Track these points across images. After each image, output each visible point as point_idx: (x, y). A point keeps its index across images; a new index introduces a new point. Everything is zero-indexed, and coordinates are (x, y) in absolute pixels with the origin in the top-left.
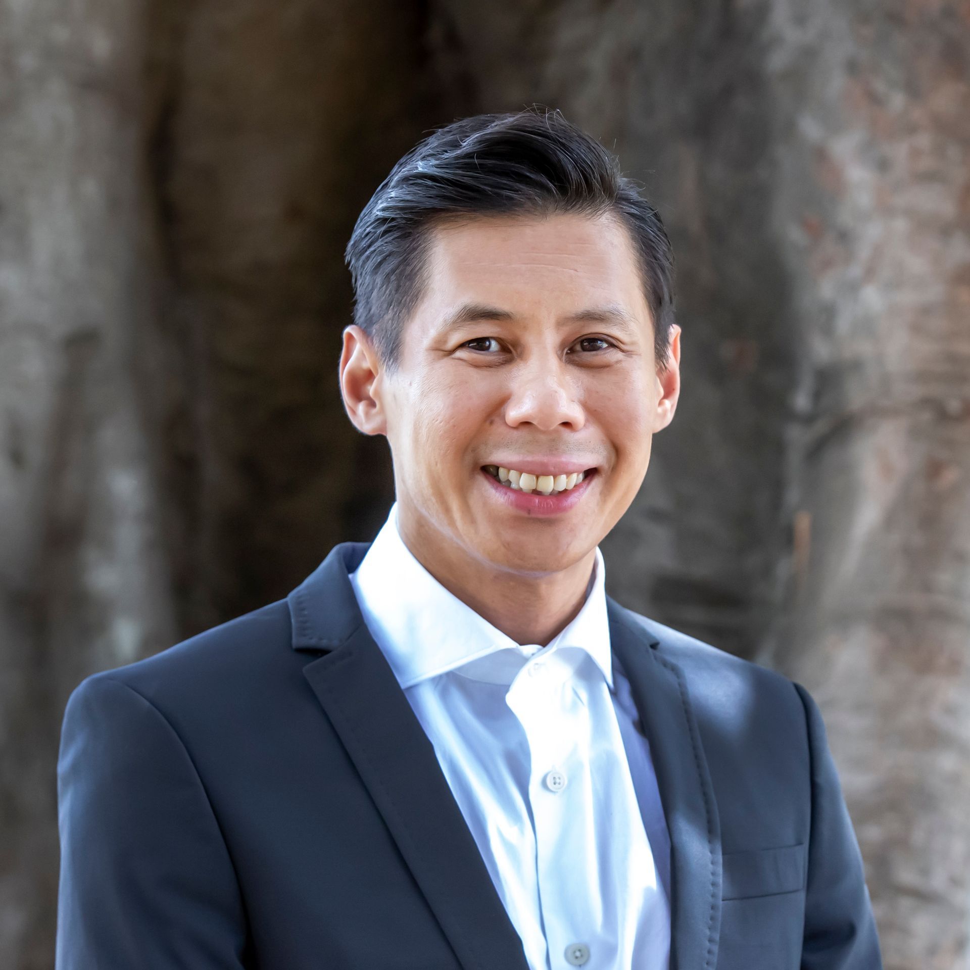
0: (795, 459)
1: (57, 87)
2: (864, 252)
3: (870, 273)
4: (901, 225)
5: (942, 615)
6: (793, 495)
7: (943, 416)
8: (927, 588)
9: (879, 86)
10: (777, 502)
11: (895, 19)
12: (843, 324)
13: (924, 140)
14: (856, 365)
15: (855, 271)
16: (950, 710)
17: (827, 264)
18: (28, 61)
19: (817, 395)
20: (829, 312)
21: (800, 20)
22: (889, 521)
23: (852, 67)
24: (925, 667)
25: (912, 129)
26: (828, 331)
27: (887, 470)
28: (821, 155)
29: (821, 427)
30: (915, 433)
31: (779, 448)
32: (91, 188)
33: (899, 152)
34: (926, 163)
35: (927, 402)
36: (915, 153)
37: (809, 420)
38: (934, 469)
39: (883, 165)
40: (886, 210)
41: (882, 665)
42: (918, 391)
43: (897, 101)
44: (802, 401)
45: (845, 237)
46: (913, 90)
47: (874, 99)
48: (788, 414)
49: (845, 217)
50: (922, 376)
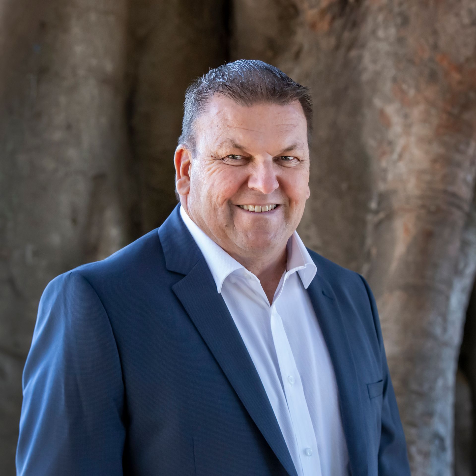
0: (370, 228)
1: (92, 82)
2: (398, 149)
3: (401, 157)
4: (413, 139)
6: (369, 241)
7: (430, 212)
9: (405, 87)
10: (362, 243)
11: (411, 62)
12: (390, 176)
13: (422, 107)
14: (394, 192)
15: (395, 156)
17: (384, 153)
18: (81, 72)
19: (379, 203)
20: (385, 171)
21: (375, 61)
22: (408, 251)
23: (395, 80)
26: (384, 179)
27: (407, 231)
28: (382, 113)
29: (382, 215)
31: (364, 223)
32: (104, 120)
33: (414, 112)
37: (376, 212)
39: (406, 116)
43: (412, 93)
44: (373, 205)
45: (390, 143)
46: (418, 89)
47: (403, 92)
48: (368, 210)
49: (390, 136)
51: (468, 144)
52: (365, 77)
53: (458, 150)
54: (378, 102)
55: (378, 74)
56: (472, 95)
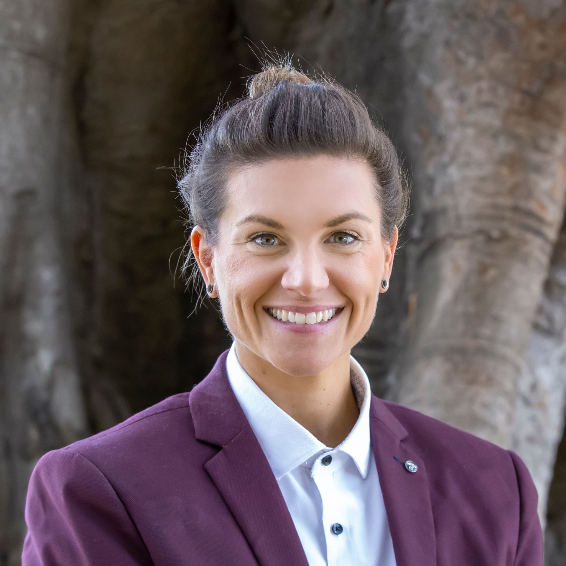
0: (411, 264)
2: (450, 147)
3: (453, 158)
4: (470, 132)
5: (483, 352)
6: (410, 285)
7: (489, 239)
8: (476, 336)
9: (461, 54)
11: (471, 16)
12: (438, 188)
13: (484, 85)
14: (443, 211)
15: (446, 158)
16: (486, 406)
17: (431, 155)
19: (423, 228)
20: (431, 180)
21: (421, 19)
22: (456, 299)
23: (448, 44)
24: (472, 382)
25: (479, 78)
26: (430, 192)
27: (457, 269)
28: (430, 93)
29: (424, 246)
30: (473, 248)
33: (471, 91)
34: (485, 97)
35: (480, 232)
36: (480, 91)
37: (419, 242)
38: (483, 269)
39: (462, 99)
40: (464, 124)
41: (448, 380)
42: (476, 225)
43: (471, 62)
44: (415, 232)
45: (441, 139)
46: (480, 57)
47: (459, 62)
49: (441, 128)
50: (478, 217)
51: (553, 139)
52: (408, 41)
53: (537, 148)
54: (424, 78)
55: (425, 36)
56: (560, 64)
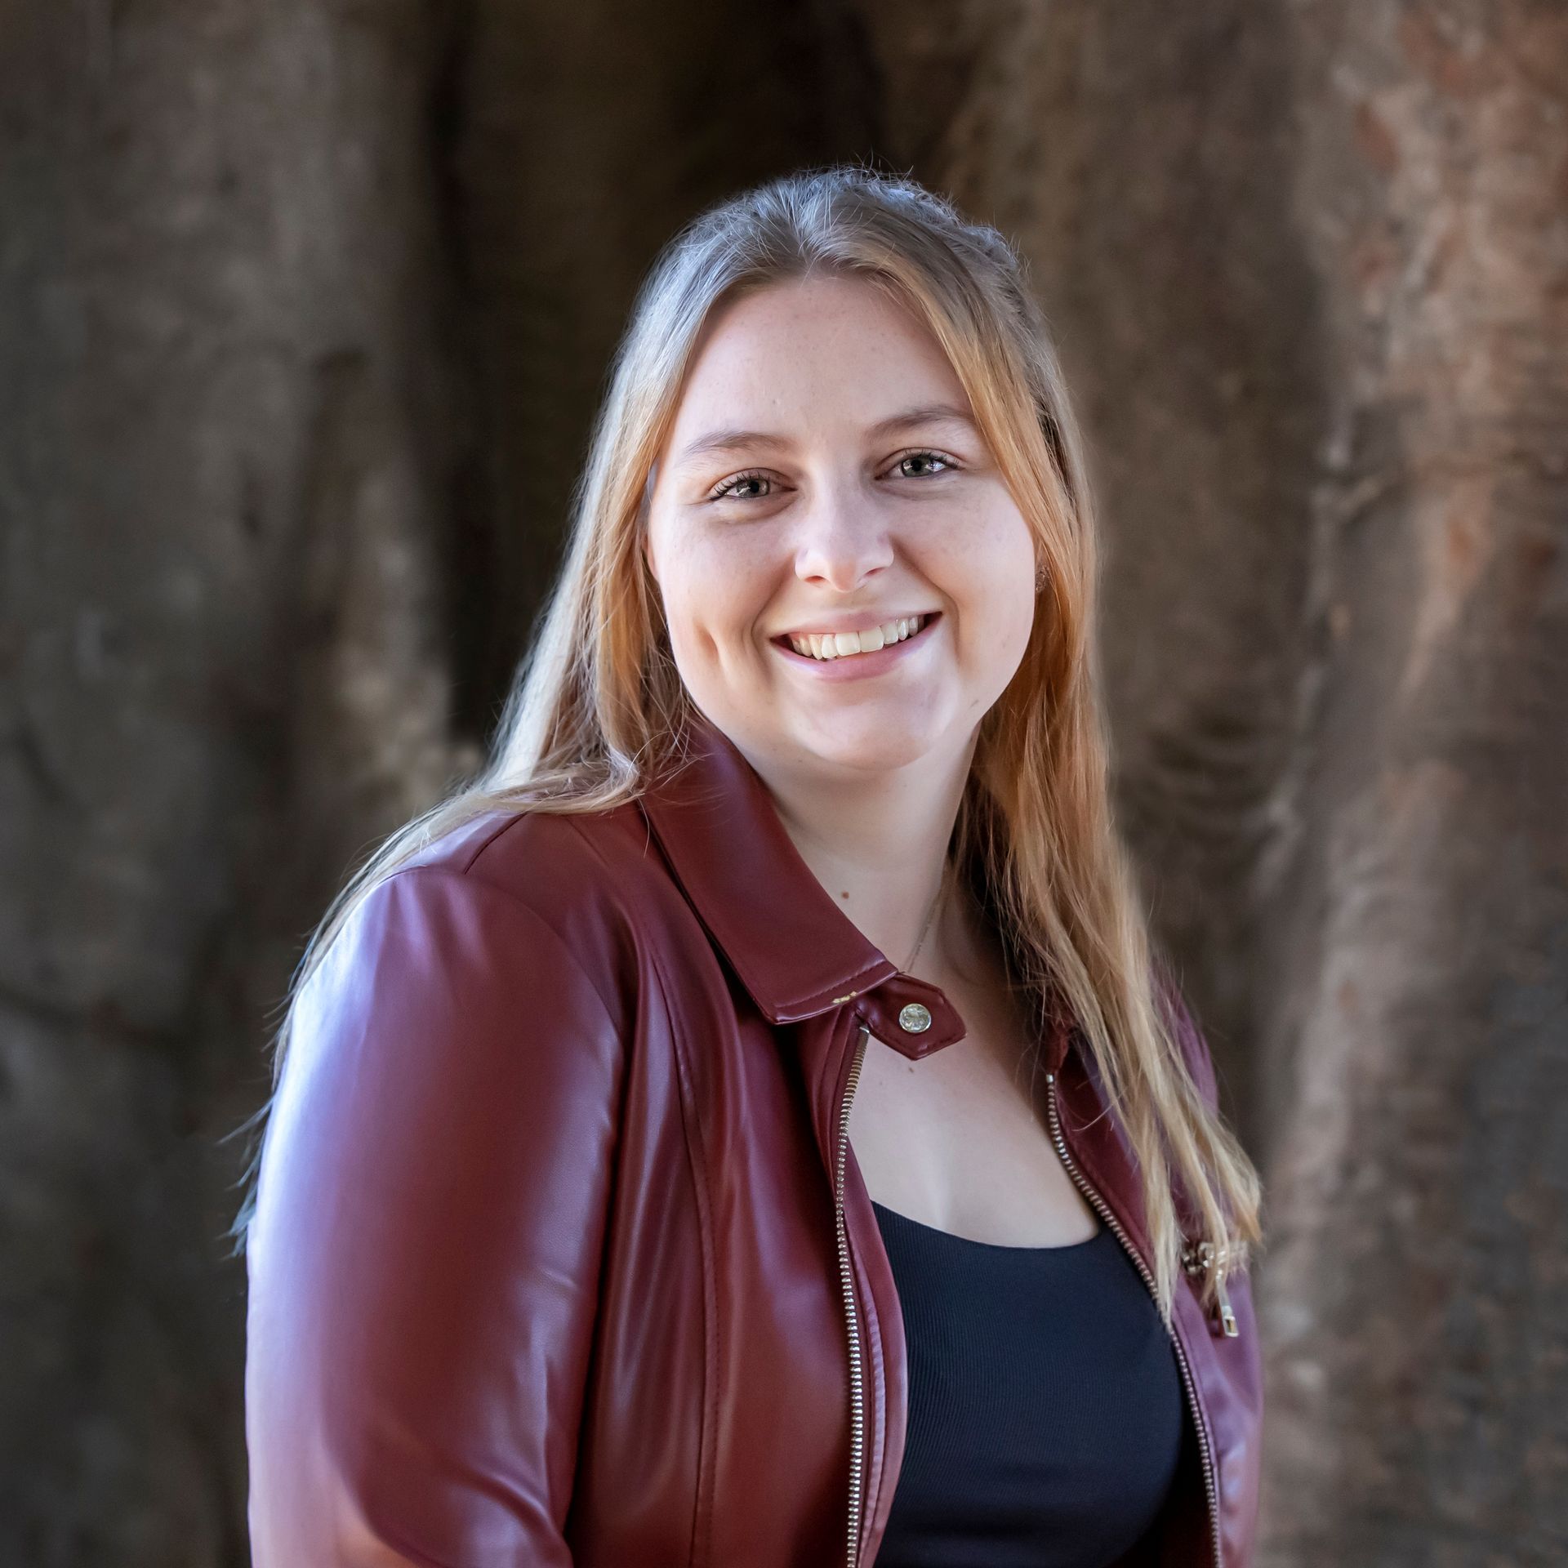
0: (1324, 536)
3: (1436, 278)
4: (1479, 212)
6: (1322, 583)
9: (1446, 24)
10: (1297, 593)
12: (1397, 349)
13: (1510, 97)
14: (1415, 403)
15: (1415, 275)
17: (1372, 266)
19: (1358, 446)
20: (1378, 328)
22: (1467, 618)
26: (1376, 361)
27: (1460, 541)
28: (1364, 120)
29: (1368, 489)
30: (1502, 498)
31: (1303, 518)
37: (1348, 479)
39: (1452, 131)
42: (1506, 441)
43: (1473, 44)
44: (1336, 454)
45: (1397, 228)
47: (1442, 45)
48: (1317, 473)
49: (1398, 203)
54: (1347, 81)
